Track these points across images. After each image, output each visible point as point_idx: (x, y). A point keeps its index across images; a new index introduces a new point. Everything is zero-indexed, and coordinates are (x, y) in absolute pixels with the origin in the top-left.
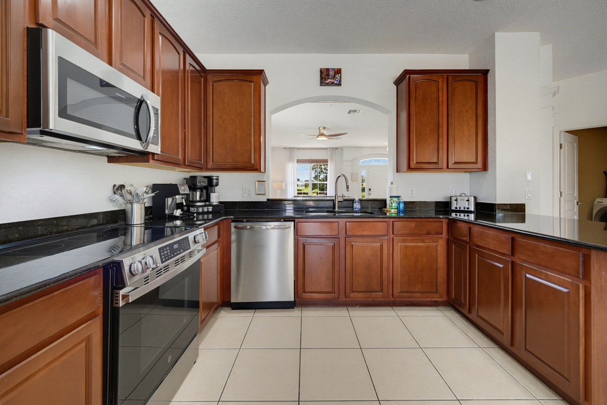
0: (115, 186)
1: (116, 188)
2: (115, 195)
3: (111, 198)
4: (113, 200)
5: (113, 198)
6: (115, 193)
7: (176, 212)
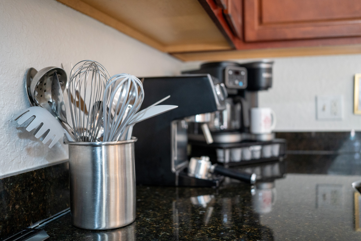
0: (31, 74)
1: (35, 82)
2: (34, 110)
3: (21, 122)
4: (29, 129)
5: (28, 123)
6: (33, 102)
7: (198, 166)
